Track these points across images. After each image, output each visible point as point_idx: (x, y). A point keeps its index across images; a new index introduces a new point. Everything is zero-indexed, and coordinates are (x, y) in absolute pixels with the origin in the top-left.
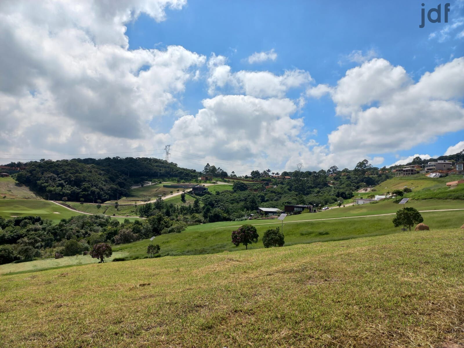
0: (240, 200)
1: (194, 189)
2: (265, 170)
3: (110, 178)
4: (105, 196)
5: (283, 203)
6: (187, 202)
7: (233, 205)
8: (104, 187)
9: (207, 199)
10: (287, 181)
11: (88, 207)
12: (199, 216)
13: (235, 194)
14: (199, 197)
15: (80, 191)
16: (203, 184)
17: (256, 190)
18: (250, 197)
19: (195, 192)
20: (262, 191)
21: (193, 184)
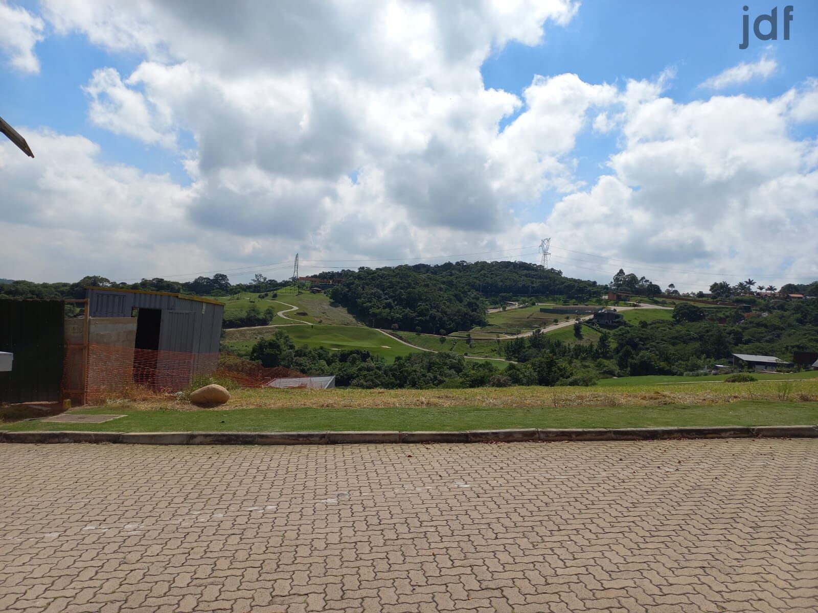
0: (691, 339)
1: (597, 315)
2: (742, 281)
3: (455, 296)
5: (787, 347)
6: (585, 338)
7: (677, 347)
8: (447, 310)
9: (623, 333)
10: (794, 303)
11: (428, 341)
12: (611, 364)
13: (678, 327)
14: (607, 331)
15: (415, 315)
16: (612, 308)
17: (721, 320)
18: (710, 333)
19: (598, 321)
20: (735, 323)
21: (592, 307)
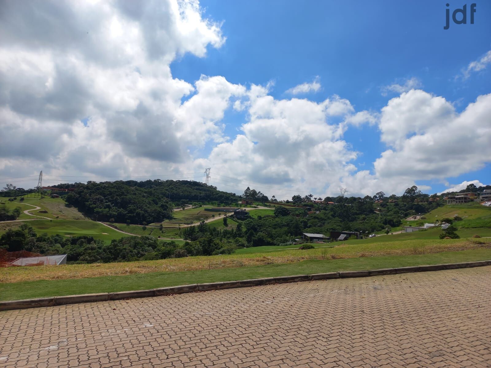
0: (283, 226)
1: (236, 213)
2: (307, 195)
3: (153, 200)
4: (149, 218)
5: (327, 230)
6: (229, 225)
7: (277, 230)
8: (148, 209)
9: (249, 223)
10: (330, 207)
11: (134, 229)
12: (243, 240)
13: (277, 219)
14: (241, 221)
15: (126, 212)
16: (244, 209)
17: (298, 215)
18: (292, 222)
19: (236, 216)
20: (304, 217)
21: (233, 208)
